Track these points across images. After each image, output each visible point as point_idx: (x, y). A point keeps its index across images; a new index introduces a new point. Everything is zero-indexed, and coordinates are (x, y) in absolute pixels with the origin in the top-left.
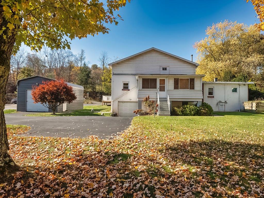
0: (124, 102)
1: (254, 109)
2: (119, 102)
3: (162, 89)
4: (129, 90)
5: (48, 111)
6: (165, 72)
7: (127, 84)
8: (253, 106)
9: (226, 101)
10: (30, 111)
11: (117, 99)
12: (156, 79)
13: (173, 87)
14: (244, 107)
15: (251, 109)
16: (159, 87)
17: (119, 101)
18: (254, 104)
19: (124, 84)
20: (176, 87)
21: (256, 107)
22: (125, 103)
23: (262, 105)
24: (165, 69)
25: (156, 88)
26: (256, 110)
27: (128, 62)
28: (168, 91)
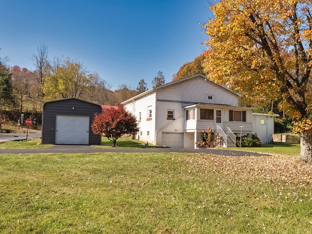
0: (168, 133)
1: (284, 141)
2: (163, 133)
3: (219, 120)
4: (174, 119)
5: (88, 144)
6: (210, 101)
7: (172, 113)
8: (282, 138)
9: (256, 133)
10: (61, 144)
11: (161, 130)
12: (213, 110)
13: (228, 119)
14: (273, 139)
15: (280, 141)
16: (216, 119)
17: (163, 131)
18: (284, 137)
19: (169, 112)
20: (231, 119)
21: (286, 139)
22: (169, 135)
23: (290, 137)
24: (210, 98)
25: (213, 120)
26: (286, 142)
27: (173, 88)
28: (224, 122)
